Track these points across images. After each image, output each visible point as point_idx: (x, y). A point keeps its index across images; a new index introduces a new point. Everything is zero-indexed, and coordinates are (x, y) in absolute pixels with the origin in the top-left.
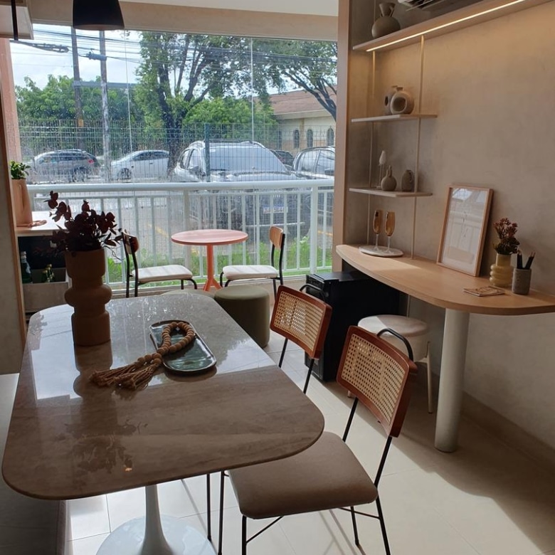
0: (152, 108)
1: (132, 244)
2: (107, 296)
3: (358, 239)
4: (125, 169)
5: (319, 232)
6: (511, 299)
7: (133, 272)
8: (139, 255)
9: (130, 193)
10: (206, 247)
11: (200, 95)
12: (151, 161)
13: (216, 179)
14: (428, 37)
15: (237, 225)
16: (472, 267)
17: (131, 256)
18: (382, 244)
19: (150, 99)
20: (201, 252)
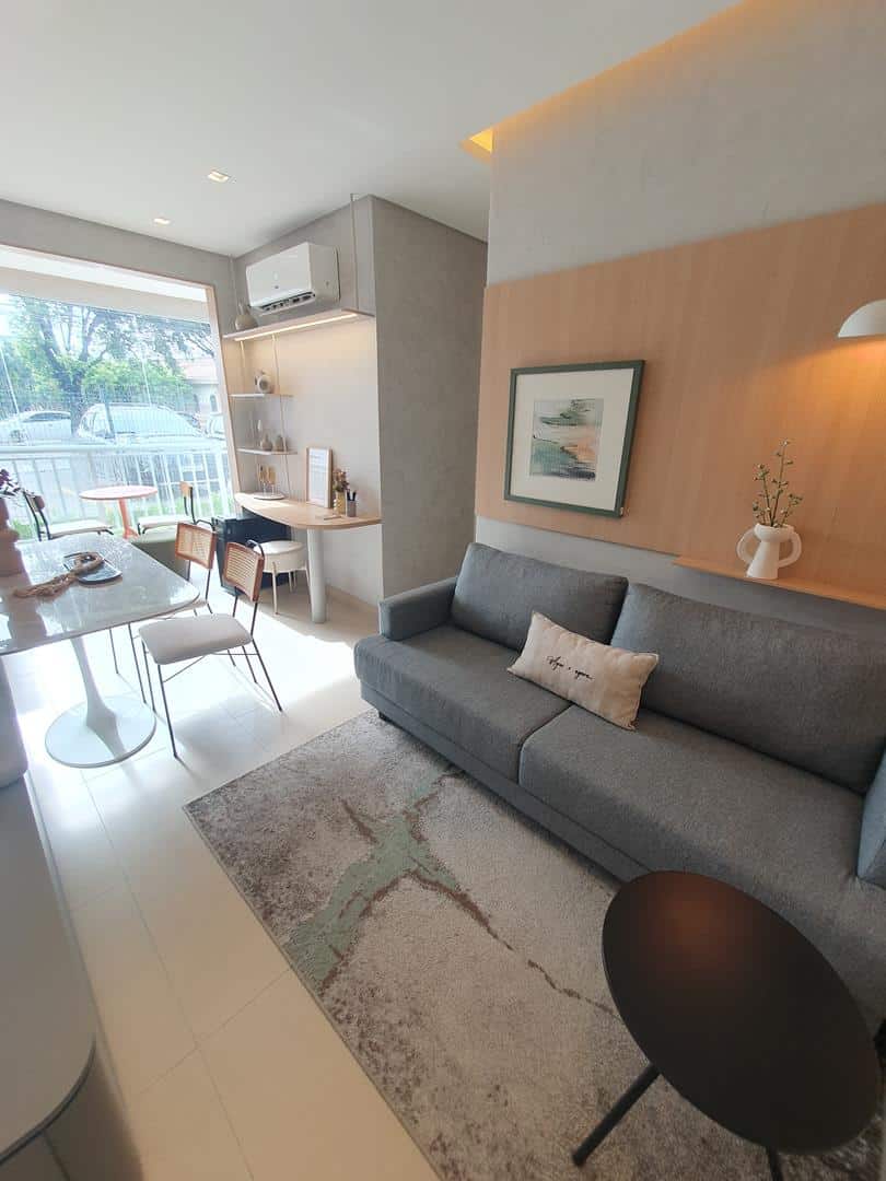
0: (38, 366)
1: (37, 503)
2: (15, 536)
3: (251, 488)
4: (15, 432)
5: (215, 480)
6: (346, 520)
7: (43, 529)
8: (47, 511)
9: (26, 456)
10: (118, 501)
11: (98, 355)
12: (51, 423)
13: (122, 442)
14: (276, 335)
15: (147, 480)
16: (326, 503)
17: (37, 514)
18: (269, 491)
19: (34, 356)
20: (114, 507)
